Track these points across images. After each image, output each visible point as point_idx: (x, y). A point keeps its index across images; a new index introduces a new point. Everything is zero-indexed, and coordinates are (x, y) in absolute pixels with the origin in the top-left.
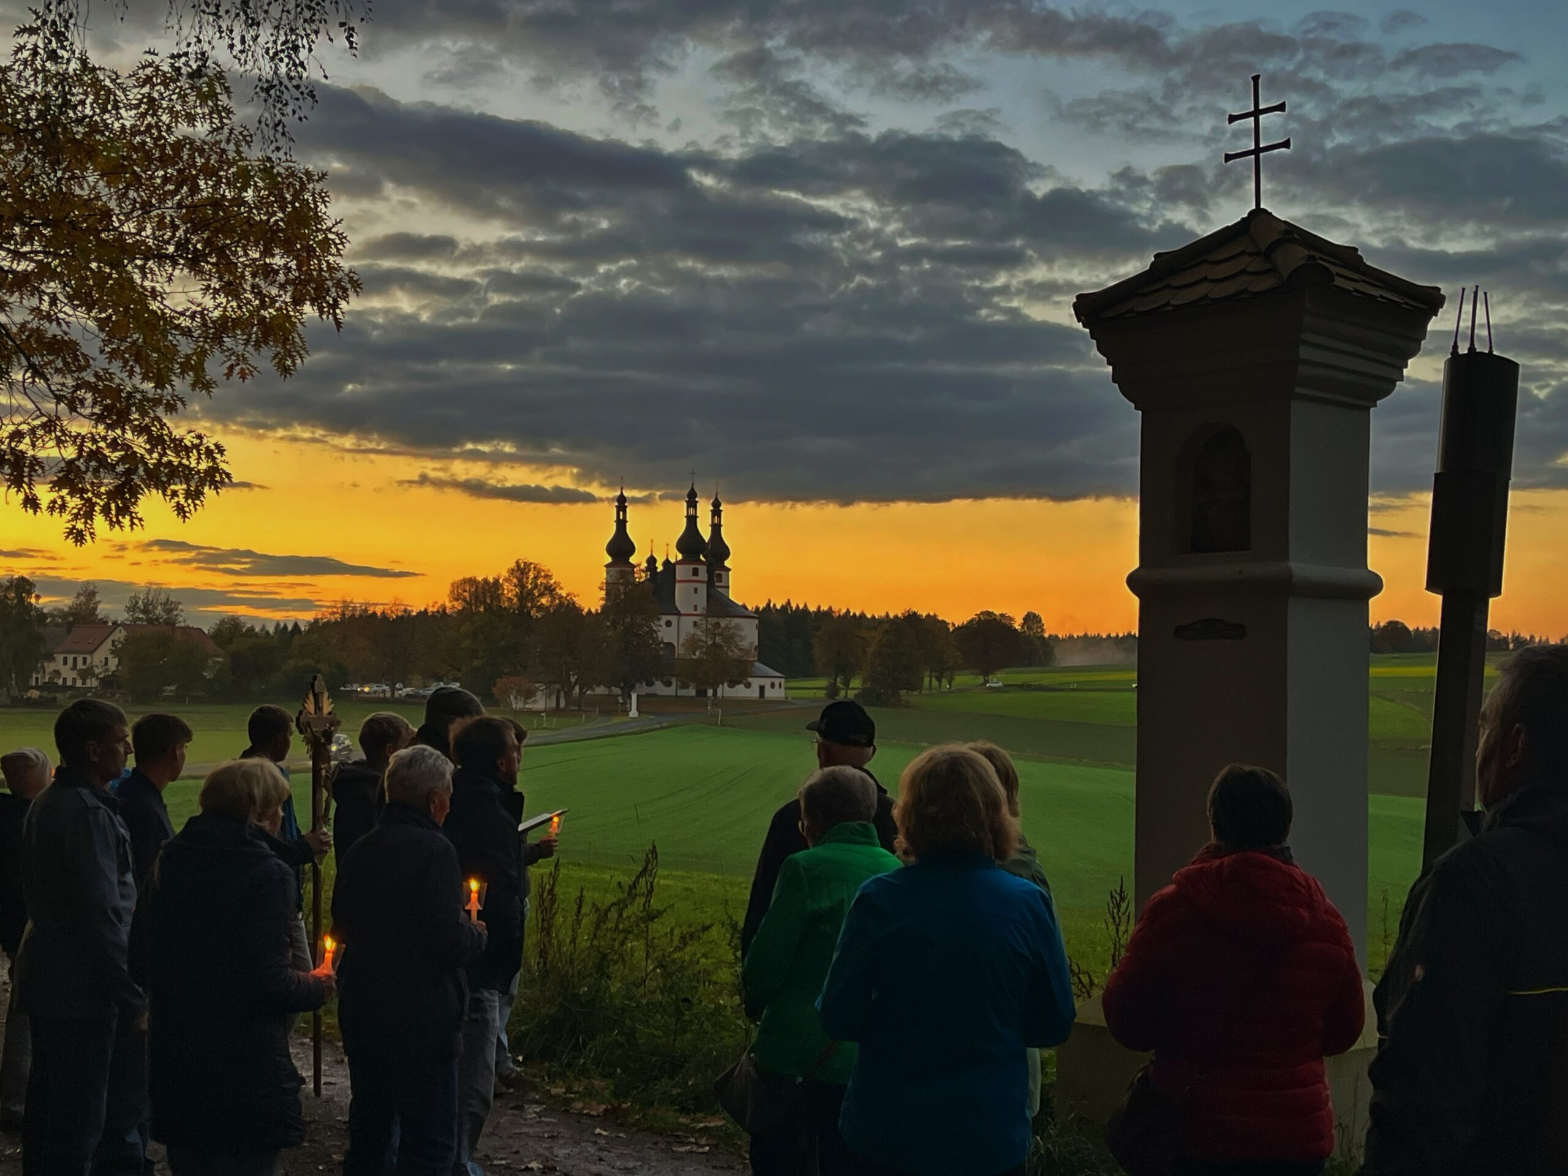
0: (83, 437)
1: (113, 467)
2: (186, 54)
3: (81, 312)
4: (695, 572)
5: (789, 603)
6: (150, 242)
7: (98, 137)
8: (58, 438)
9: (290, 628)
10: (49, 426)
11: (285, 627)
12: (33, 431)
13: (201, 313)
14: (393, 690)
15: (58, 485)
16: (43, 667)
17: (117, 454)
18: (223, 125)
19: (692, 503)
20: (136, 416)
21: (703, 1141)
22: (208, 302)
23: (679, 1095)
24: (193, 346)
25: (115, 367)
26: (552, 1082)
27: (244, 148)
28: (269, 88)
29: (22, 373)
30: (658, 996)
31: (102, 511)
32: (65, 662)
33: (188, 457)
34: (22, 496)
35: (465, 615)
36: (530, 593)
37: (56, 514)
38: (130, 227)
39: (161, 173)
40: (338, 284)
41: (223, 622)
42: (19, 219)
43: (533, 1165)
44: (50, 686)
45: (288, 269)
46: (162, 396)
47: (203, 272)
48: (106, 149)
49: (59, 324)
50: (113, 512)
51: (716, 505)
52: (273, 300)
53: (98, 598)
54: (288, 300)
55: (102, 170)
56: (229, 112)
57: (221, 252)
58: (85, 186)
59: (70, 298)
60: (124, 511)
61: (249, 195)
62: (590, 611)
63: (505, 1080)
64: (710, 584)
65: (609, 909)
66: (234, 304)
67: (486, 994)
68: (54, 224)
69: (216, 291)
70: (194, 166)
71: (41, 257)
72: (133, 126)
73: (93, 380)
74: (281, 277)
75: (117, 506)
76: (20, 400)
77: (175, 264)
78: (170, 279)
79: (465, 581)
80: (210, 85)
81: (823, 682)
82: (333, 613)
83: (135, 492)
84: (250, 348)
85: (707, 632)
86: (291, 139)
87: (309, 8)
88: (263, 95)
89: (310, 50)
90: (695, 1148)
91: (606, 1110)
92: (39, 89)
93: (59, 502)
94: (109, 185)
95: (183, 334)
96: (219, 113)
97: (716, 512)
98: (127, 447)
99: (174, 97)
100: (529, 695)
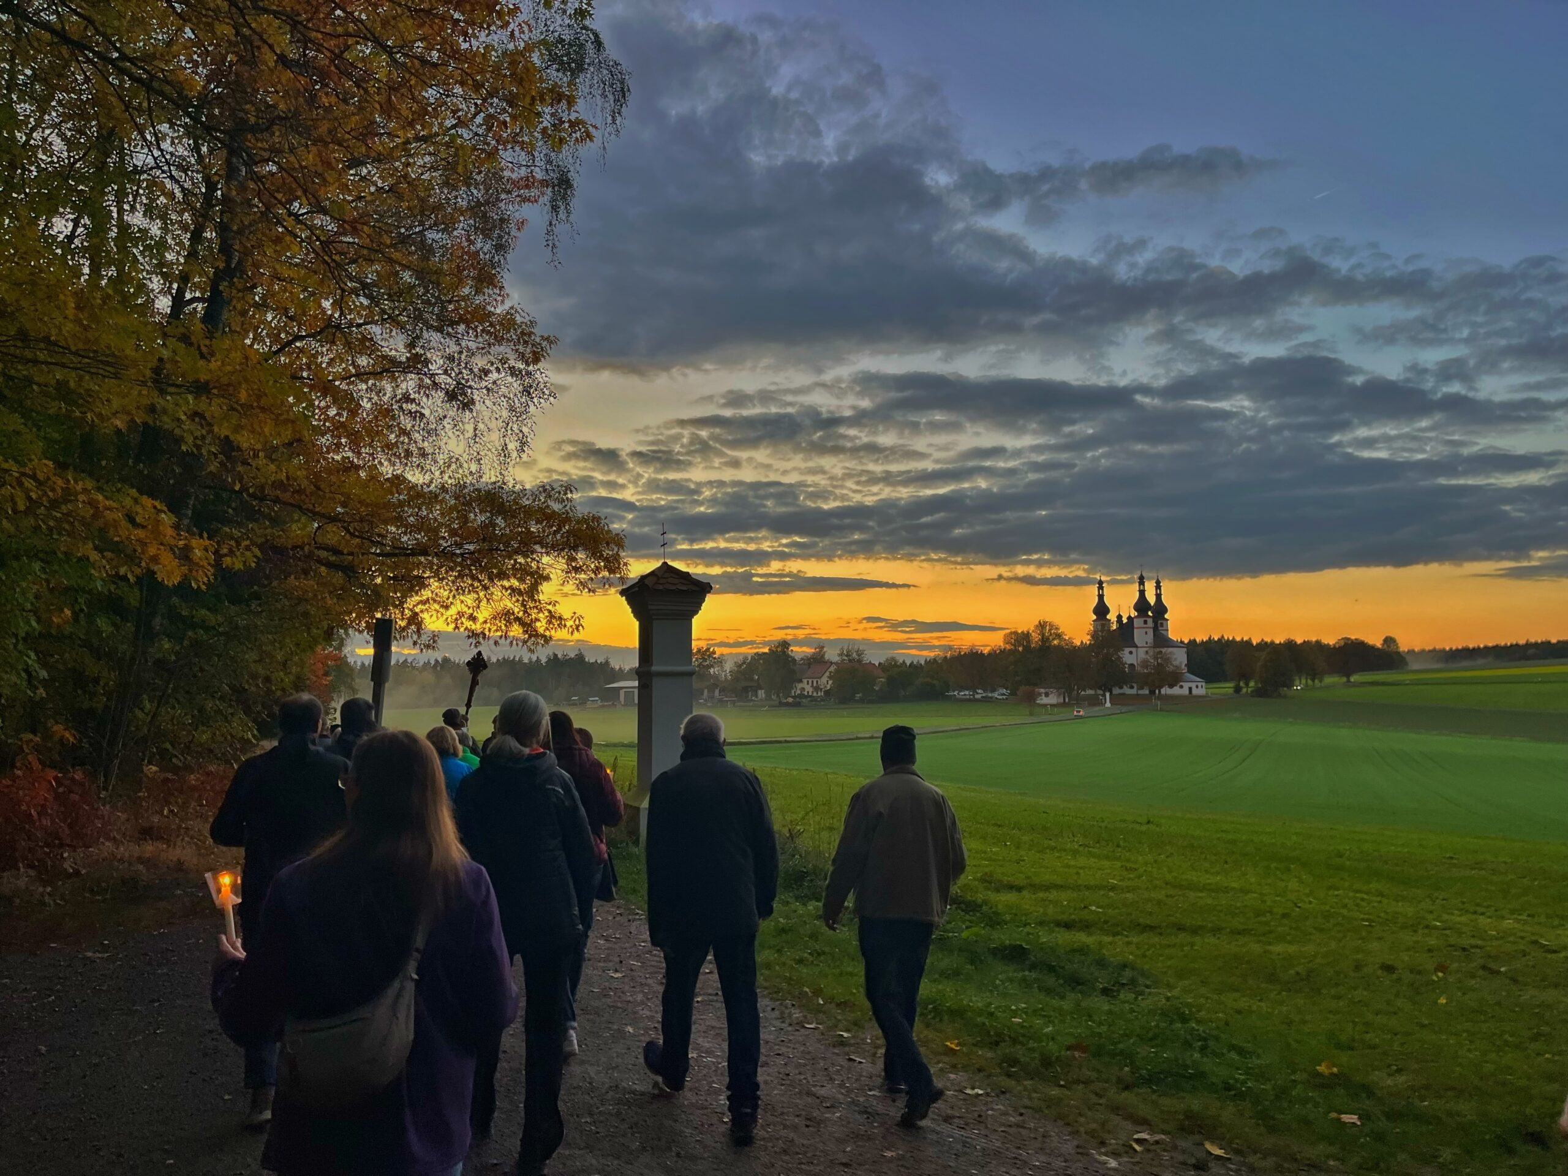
4: (1145, 622)
16: (796, 686)
19: (1142, 582)
32: (807, 683)
35: (1013, 652)
36: (1048, 638)
41: (888, 659)
44: (801, 696)
51: (1158, 583)
53: (826, 648)
62: (1082, 647)
64: (1156, 629)
79: (1011, 633)
81: (1231, 684)
85: (1153, 656)
97: (1158, 587)
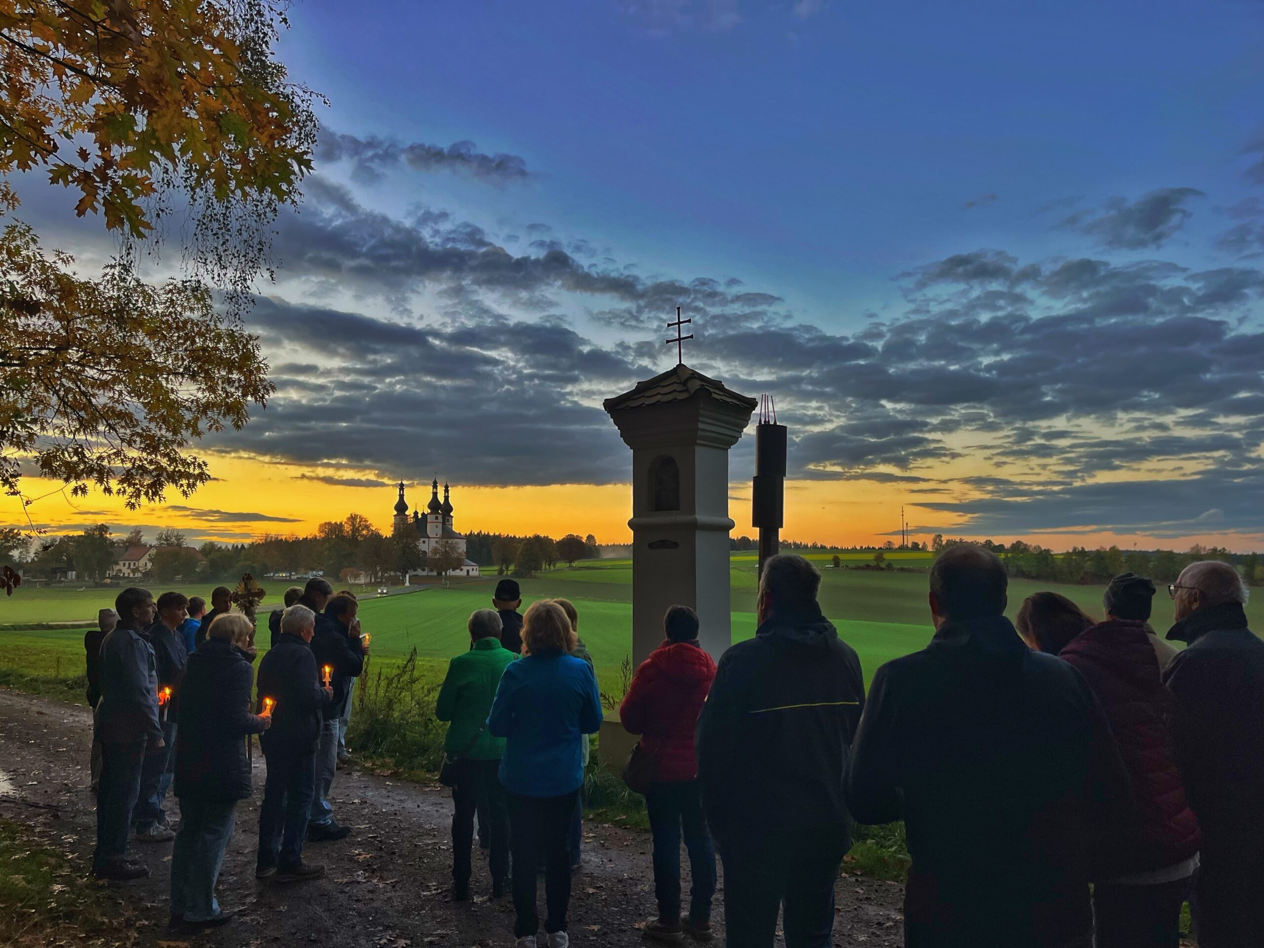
0: (135, 459)
1: (151, 472)
2: (190, 281)
3: (135, 399)
4: (437, 518)
5: (481, 532)
6: (171, 367)
7: (145, 317)
8: (122, 459)
9: (239, 547)
10: (117, 454)
11: (237, 546)
12: (109, 456)
13: (197, 400)
14: (291, 575)
15: (122, 482)
16: (113, 568)
17: (153, 467)
18: (208, 313)
19: (435, 487)
20: (163, 448)
21: (437, 785)
22: (200, 395)
23: (426, 764)
24: (192, 416)
25: (152, 425)
26: (366, 761)
27: (218, 324)
28: (232, 297)
29: (104, 427)
30: (417, 718)
31: (144, 494)
32: (124, 565)
33: (189, 468)
34: (103, 487)
35: (325, 540)
36: (357, 529)
37: (121, 495)
38: (160, 359)
39: (177, 334)
40: (265, 388)
41: (206, 544)
42: (103, 355)
43: (356, 801)
44: (116, 577)
45: (240, 380)
46: (176, 439)
47: (198, 381)
48: (149, 322)
49: (123, 405)
50: (150, 494)
51: (447, 488)
52: (232, 395)
53: (142, 534)
54: (240, 394)
55: (147, 332)
56: (211, 307)
57: (207, 372)
58: (138, 339)
59: (129, 393)
60: (155, 494)
61: (221, 346)
62: (386, 537)
63: (342, 761)
64: (444, 523)
65: (393, 678)
66: (213, 396)
67: (331, 721)
68: (122, 358)
69: (204, 390)
70: (194, 332)
71: (114, 373)
72: (163, 312)
73: (141, 431)
74: (237, 384)
75: (152, 491)
76: (102, 440)
77: (183, 377)
78: (181, 384)
79: (326, 523)
80: (202, 294)
81: (496, 568)
82: (261, 540)
83: (161, 485)
84: (220, 417)
85: (442, 546)
86: (243, 321)
87: (252, 261)
88: (229, 300)
89: (252, 281)
90: (433, 789)
91: (391, 773)
92: (115, 294)
93: (122, 489)
94: (150, 339)
95: (187, 410)
96: (206, 307)
97: (447, 491)
98: (157, 463)
99: (184, 299)
100: (357, 576)
